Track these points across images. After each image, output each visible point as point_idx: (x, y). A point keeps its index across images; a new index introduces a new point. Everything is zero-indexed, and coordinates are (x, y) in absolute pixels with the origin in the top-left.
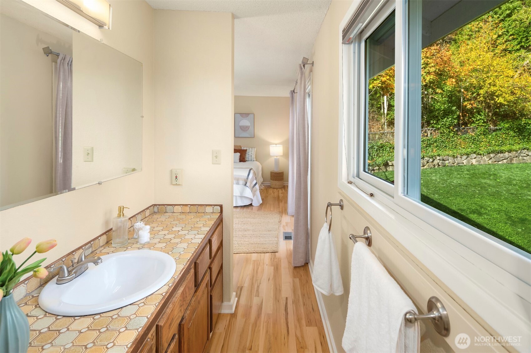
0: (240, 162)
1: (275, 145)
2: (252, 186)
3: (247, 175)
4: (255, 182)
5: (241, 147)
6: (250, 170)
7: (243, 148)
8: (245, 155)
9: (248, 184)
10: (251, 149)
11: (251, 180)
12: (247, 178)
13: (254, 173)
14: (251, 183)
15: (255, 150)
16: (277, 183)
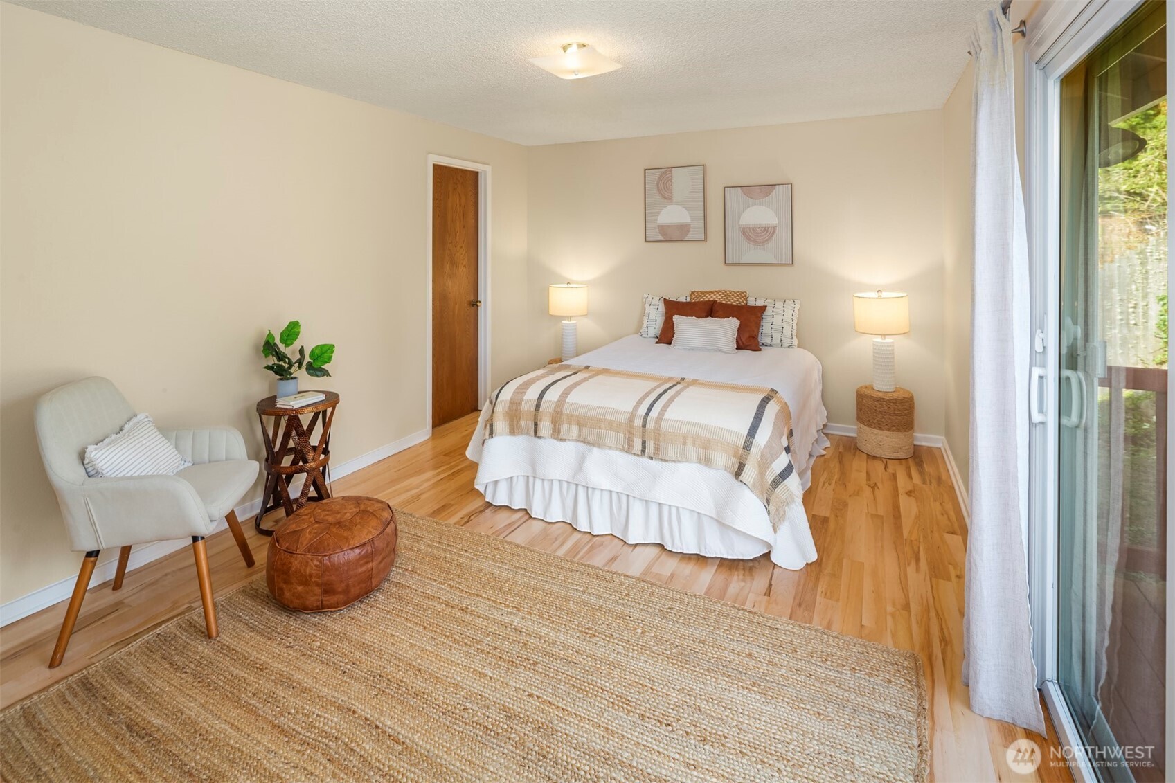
0: (739, 348)
1: (875, 295)
2: (770, 477)
3: (745, 432)
4: (782, 461)
5: (746, 298)
6: (766, 400)
7: (751, 302)
8: (758, 325)
9: (750, 473)
10: (779, 305)
11: (762, 455)
12: (747, 446)
13: (785, 413)
14: (763, 466)
15: (798, 307)
16: (884, 441)
